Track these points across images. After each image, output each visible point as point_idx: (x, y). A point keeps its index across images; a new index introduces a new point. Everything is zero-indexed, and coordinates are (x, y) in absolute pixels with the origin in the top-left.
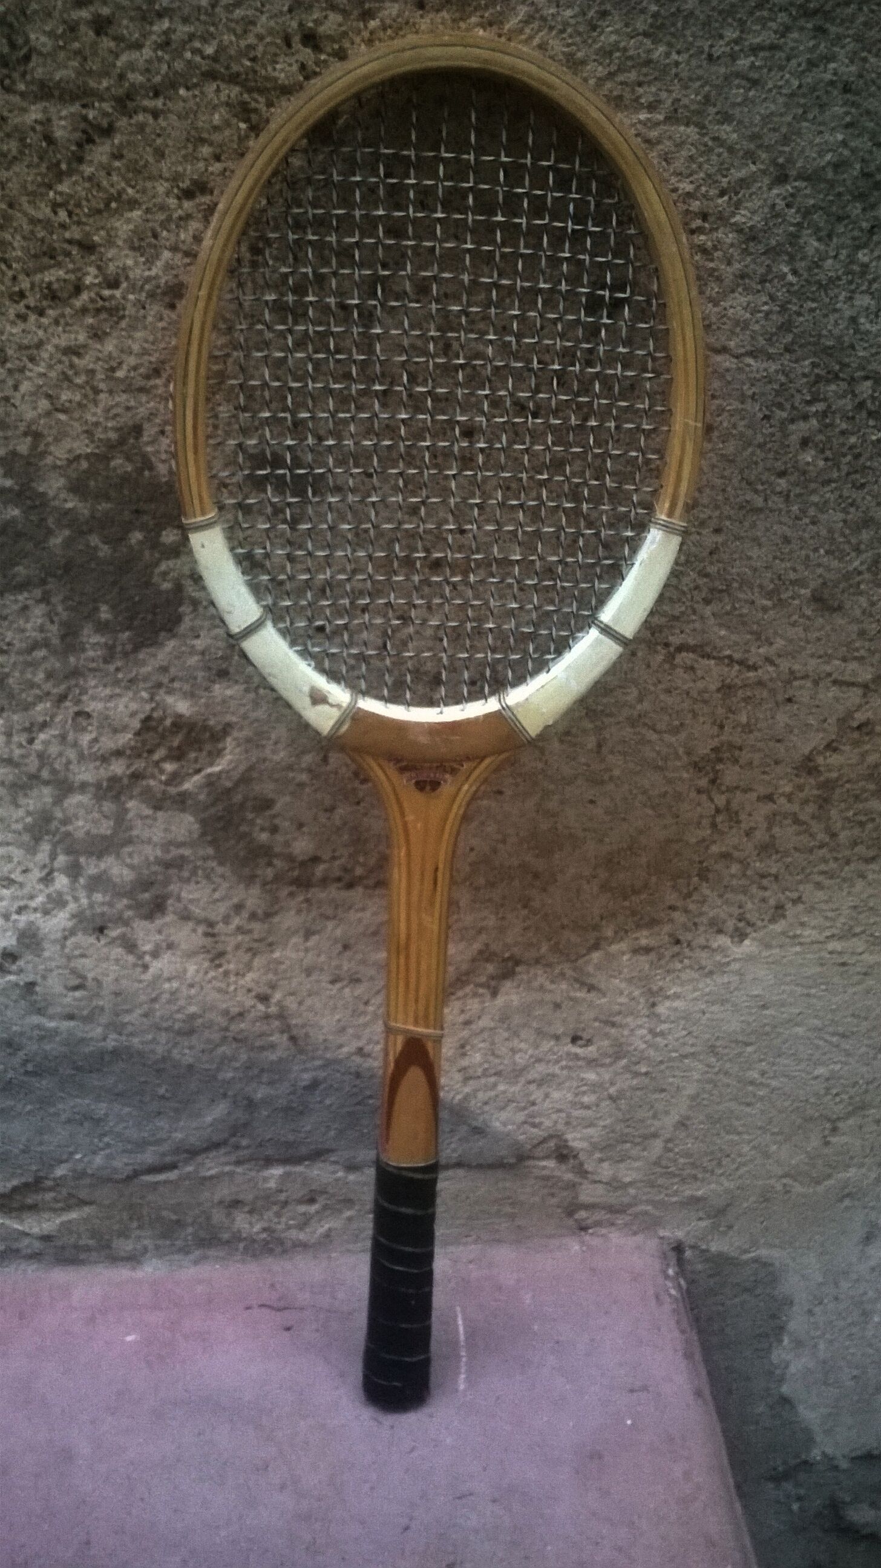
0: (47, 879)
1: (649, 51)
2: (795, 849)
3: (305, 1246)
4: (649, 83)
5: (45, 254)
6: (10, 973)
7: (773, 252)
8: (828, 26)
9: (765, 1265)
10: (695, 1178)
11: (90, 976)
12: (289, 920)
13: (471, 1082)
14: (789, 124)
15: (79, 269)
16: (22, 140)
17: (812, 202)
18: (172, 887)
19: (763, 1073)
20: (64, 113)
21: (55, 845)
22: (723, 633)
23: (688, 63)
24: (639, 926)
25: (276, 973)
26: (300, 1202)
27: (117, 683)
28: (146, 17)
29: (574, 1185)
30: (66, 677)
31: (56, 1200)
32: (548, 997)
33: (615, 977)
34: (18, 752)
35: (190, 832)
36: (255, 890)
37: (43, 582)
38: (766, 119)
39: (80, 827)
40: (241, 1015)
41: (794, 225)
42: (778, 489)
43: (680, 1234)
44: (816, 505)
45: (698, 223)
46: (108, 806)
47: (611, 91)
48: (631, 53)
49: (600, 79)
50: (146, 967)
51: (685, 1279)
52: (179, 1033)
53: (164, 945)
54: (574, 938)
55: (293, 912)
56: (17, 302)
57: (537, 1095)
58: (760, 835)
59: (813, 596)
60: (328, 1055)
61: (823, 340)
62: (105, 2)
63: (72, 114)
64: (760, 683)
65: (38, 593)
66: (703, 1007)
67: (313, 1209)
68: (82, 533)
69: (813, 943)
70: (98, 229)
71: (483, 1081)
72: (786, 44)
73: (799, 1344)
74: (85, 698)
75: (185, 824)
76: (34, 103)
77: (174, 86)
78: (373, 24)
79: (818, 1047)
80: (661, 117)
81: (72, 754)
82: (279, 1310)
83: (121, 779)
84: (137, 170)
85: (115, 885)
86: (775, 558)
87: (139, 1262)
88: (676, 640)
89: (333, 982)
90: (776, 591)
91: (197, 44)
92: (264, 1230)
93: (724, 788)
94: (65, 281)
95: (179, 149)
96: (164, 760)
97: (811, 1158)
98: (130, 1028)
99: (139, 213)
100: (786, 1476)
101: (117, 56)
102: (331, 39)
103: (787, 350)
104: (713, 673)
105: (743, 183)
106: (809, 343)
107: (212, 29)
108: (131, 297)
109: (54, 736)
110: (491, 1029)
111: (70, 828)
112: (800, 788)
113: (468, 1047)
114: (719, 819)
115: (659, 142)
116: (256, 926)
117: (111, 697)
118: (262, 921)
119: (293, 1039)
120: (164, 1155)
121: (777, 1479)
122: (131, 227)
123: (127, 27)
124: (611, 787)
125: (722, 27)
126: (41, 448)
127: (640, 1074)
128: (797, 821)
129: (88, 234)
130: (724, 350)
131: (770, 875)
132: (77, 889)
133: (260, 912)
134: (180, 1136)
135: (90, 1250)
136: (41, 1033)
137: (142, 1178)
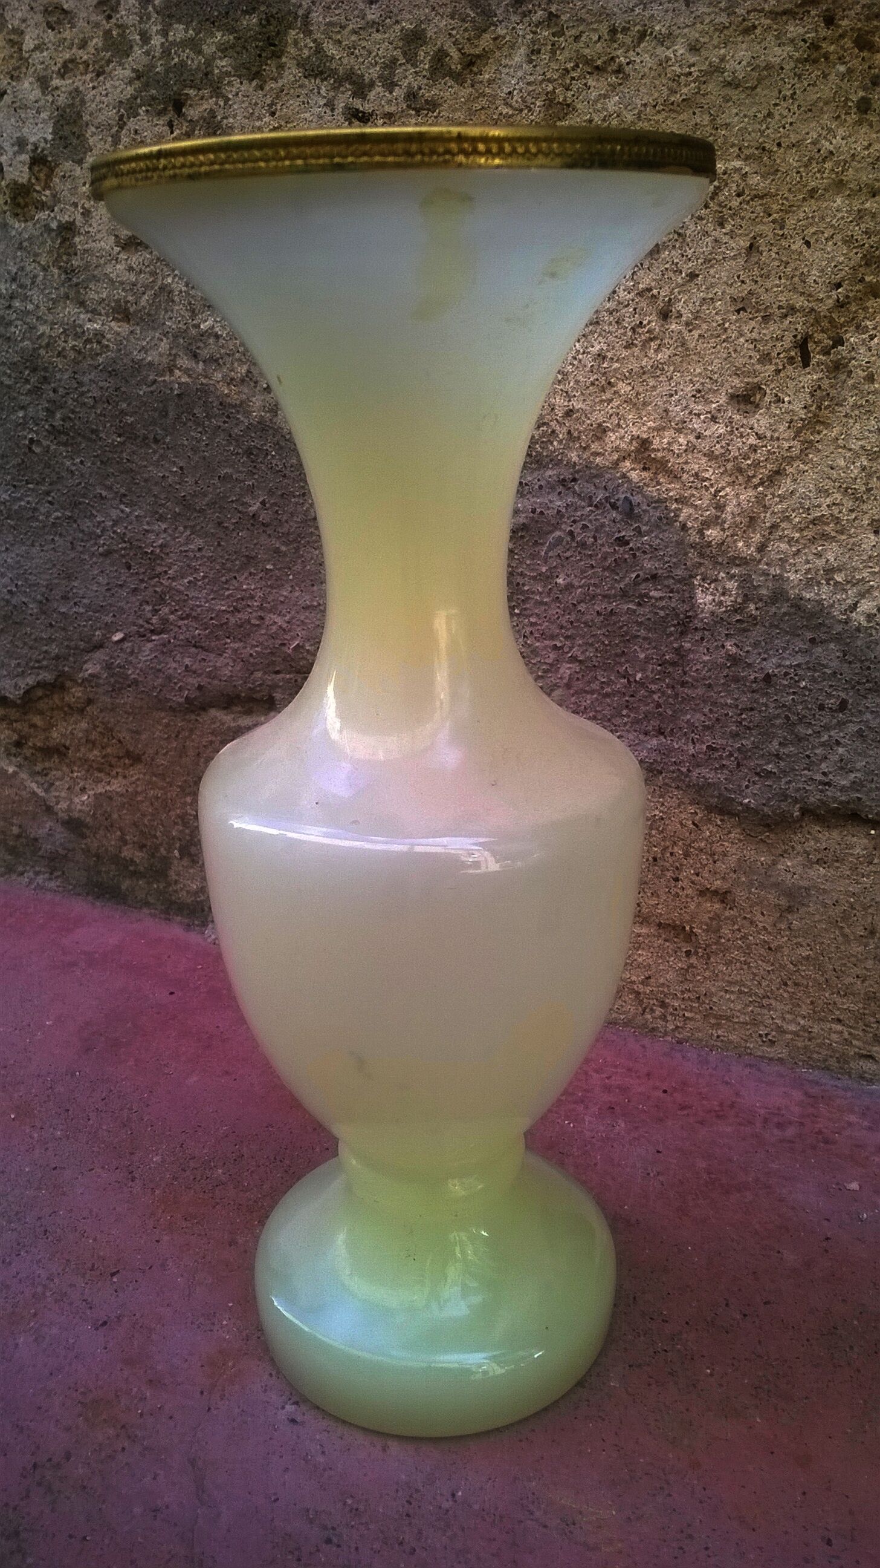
6: (41, 206)
55: (519, 55)
60: (574, 456)
98: (210, 349)
116: (447, 91)
118: (458, 78)
132: (149, 18)
133: (454, 53)
134: (279, 621)
135: (136, 874)
136: (79, 344)
137: (213, 712)
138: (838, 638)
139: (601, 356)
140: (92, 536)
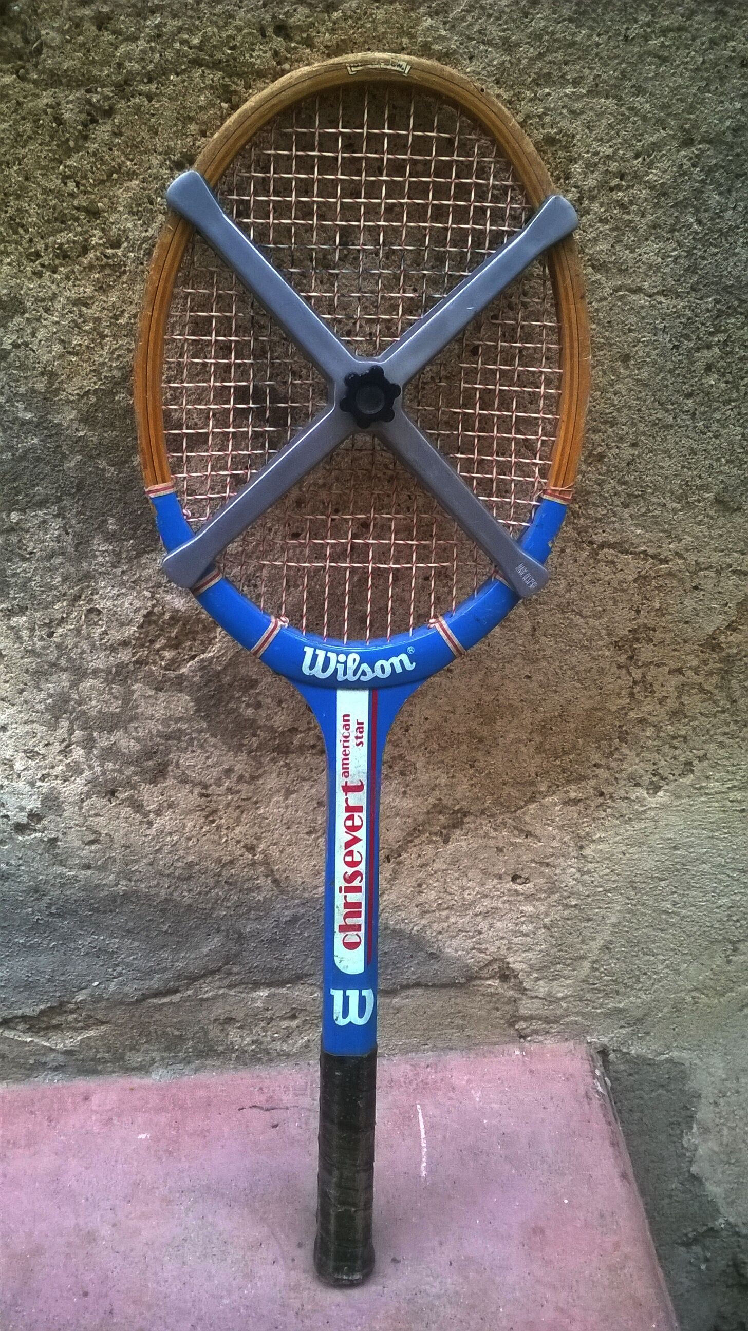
0: (66, 752)
1: (574, 34)
2: (701, 714)
3: (288, 1055)
4: (574, 62)
5: (56, 219)
6: (35, 830)
7: (680, 205)
8: (727, 9)
9: (677, 1064)
10: (617, 992)
11: (102, 832)
12: (272, 781)
13: (428, 915)
14: (695, 95)
15: (87, 232)
16: (36, 121)
17: (714, 162)
18: (172, 756)
19: (675, 904)
20: (71, 98)
21: (72, 723)
22: (639, 532)
23: (607, 43)
24: (568, 782)
25: (260, 827)
26: (285, 1019)
27: (123, 584)
28: (141, 13)
29: (515, 1001)
30: (79, 580)
31: (75, 1019)
32: (492, 843)
33: (548, 824)
34: (39, 644)
35: (187, 709)
36: (243, 757)
37: (59, 499)
38: (675, 90)
39: (94, 706)
40: (231, 862)
41: (699, 182)
42: (686, 408)
43: (605, 1040)
44: (718, 421)
45: (617, 181)
46: (116, 688)
47: (541, 69)
48: (557, 36)
49: (531, 59)
50: (150, 824)
51: (609, 1078)
52: (178, 878)
53: (165, 804)
54: (514, 793)
55: (274, 775)
56: (34, 262)
57: (483, 925)
58: (671, 703)
59: (716, 498)
60: (306, 895)
61: (723, 280)
62: (105, 1)
63: (78, 98)
64: (670, 574)
65: (55, 509)
66: (624, 848)
67: (295, 1023)
68: (92, 457)
69: (716, 793)
70: (101, 198)
71: (437, 915)
72: (691, 26)
73: (705, 1130)
74: (96, 597)
75: (183, 703)
76: (45, 90)
77: (165, 72)
78: (336, 15)
79: (721, 881)
80: (584, 92)
81: (86, 646)
82: (267, 1110)
83: (127, 665)
84: (134, 146)
85: (124, 754)
86: (683, 467)
87: (148, 1072)
88: (599, 539)
89: (310, 833)
90: (685, 495)
91: (186, 37)
92: (253, 1042)
93: (640, 664)
94: (74, 242)
95: (171, 127)
96: (163, 648)
97: (715, 974)
98: (137, 876)
99: (137, 182)
100: (695, 1241)
101: (116, 48)
102: (300, 29)
103: (693, 289)
104: (631, 566)
105: (656, 146)
106: (713, 283)
107: (197, 22)
108: (132, 255)
109: (71, 630)
110: (443, 870)
111: (85, 708)
112: (705, 662)
113: (424, 886)
114: (635, 690)
115: (582, 113)
116: (244, 787)
117: (119, 595)
118: (249, 783)
119: (275, 881)
120: (168, 981)
121: (687, 1244)
122: (130, 194)
123: (124, 23)
124: (544, 664)
125: (636, 12)
126: (56, 385)
127: (572, 906)
128: (702, 690)
129: (92, 202)
130: (639, 290)
131: (680, 736)
132: (92, 759)
133: (247, 775)
134: (181, 965)
135: (106, 1062)
136: (63, 881)
137: (149, 1001)
138: (408, 938)
139: (315, 866)
140: (75, 949)
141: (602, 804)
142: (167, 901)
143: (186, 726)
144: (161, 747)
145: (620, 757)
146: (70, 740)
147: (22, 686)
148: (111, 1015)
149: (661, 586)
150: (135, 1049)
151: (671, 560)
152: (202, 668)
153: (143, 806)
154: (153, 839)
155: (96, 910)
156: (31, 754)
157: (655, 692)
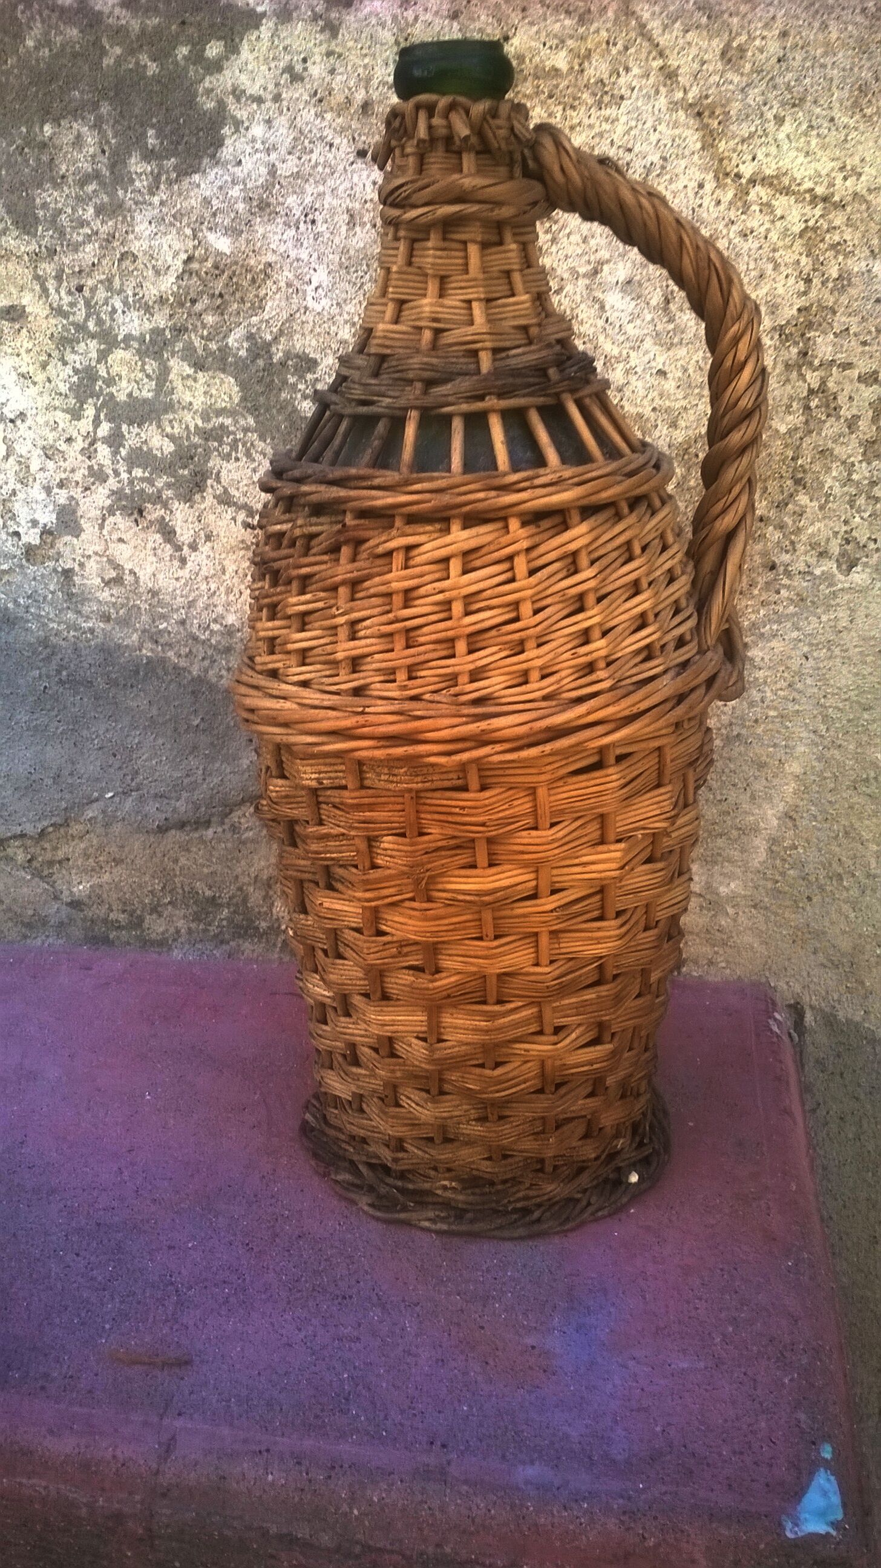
0: (89, 452)
11: (125, 566)
18: (211, 464)
21: (98, 411)
27: (161, 219)
30: (114, 213)
34: (67, 299)
35: (231, 398)
37: (96, 106)
39: (123, 388)
46: (151, 366)
50: (183, 561)
52: (215, 648)
53: (202, 533)
58: (865, 427)
64: (849, 222)
65: (90, 119)
66: (806, 649)
68: (133, 51)
74: (131, 237)
75: (226, 387)
81: (118, 305)
83: (164, 330)
85: (155, 458)
88: (747, 170)
93: (816, 362)
96: (205, 311)
104: (794, 212)
109: (101, 282)
111: (113, 390)
114: (813, 404)
117: (156, 234)
120: (197, 805)
124: (682, 352)
141: (775, 580)
142: (200, 680)
143: (228, 421)
144: (200, 450)
145: (797, 508)
146: (95, 433)
147: (44, 358)
148: (126, 849)
149: (839, 243)
150: (157, 912)
151: (848, 203)
152: (250, 337)
153: (175, 533)
154: (186, 585)
155: (115, 684)
156: (50, 453)
157: (841, 408)
